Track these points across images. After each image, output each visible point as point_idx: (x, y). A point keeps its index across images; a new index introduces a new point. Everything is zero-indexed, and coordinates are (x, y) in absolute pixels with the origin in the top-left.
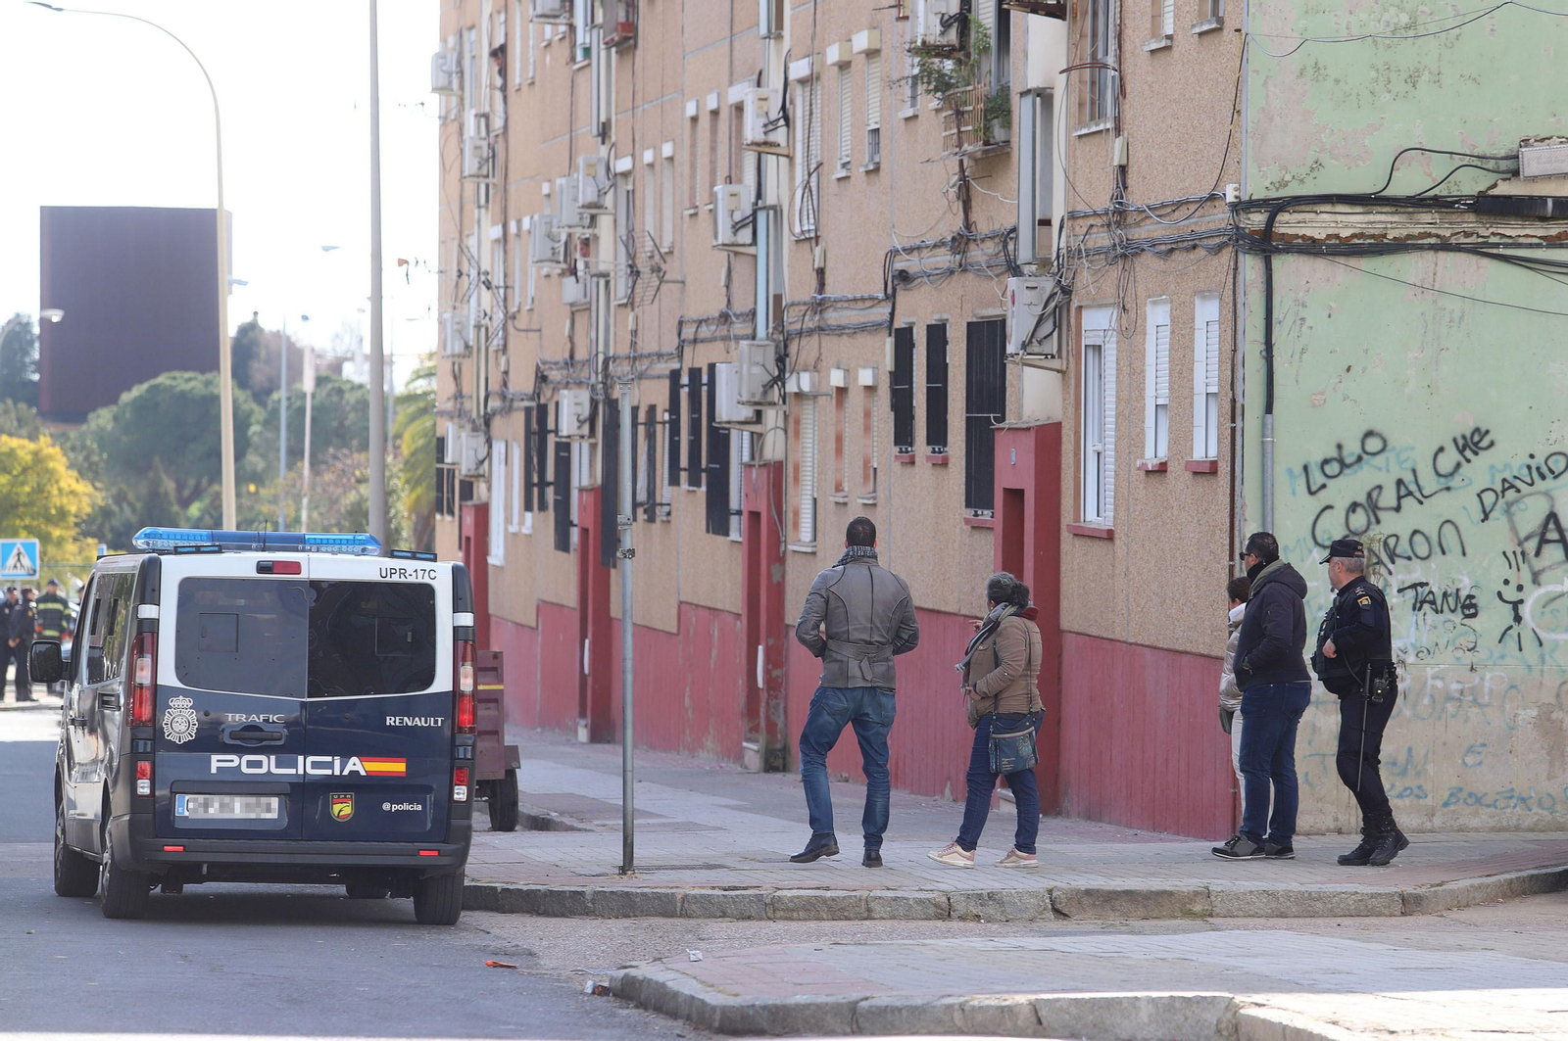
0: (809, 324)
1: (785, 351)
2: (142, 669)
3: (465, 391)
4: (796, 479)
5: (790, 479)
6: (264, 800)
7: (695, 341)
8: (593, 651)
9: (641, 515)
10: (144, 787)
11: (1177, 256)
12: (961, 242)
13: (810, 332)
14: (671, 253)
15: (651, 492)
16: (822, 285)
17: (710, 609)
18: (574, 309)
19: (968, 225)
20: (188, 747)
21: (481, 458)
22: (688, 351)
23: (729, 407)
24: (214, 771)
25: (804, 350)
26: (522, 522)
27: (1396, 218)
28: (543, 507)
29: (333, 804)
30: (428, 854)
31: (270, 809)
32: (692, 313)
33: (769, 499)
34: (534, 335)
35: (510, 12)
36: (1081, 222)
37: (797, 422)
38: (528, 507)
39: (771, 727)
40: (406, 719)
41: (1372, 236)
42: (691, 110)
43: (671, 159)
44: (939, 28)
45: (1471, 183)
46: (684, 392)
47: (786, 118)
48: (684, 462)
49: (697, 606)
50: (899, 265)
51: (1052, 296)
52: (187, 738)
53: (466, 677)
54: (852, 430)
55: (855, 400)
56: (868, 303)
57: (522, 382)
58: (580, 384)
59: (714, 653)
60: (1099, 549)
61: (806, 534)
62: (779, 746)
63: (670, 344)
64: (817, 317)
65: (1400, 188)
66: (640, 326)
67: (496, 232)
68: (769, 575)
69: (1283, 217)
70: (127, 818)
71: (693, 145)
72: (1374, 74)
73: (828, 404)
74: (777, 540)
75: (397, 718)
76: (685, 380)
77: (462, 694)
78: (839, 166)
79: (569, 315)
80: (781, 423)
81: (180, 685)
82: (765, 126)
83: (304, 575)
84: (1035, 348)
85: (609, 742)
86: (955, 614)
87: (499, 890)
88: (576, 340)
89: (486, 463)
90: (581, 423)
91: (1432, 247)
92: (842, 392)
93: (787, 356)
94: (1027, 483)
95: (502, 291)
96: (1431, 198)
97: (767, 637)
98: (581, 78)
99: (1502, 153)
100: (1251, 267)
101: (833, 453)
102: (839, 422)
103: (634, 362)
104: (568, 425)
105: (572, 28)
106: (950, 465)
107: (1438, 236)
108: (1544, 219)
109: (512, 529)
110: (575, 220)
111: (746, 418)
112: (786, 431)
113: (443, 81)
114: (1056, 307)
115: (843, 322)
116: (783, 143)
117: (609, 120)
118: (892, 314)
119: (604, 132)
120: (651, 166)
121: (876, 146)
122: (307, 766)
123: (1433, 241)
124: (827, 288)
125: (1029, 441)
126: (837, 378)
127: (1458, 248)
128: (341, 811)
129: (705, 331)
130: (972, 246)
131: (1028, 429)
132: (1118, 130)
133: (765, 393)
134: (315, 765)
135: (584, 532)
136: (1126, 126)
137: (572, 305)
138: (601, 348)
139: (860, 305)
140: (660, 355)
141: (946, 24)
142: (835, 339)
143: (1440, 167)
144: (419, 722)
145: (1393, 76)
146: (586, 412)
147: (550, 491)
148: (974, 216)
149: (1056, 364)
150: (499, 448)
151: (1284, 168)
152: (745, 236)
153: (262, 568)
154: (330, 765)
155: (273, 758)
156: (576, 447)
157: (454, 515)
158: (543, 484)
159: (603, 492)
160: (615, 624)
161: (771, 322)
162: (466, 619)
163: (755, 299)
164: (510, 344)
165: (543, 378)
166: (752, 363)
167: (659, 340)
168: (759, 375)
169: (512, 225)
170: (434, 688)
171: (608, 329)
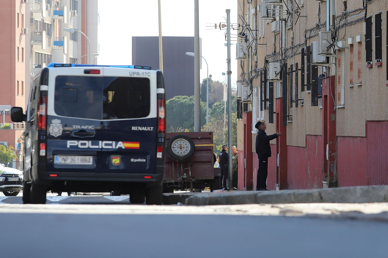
0: (342, 23)
1: (336, 35)
2: (42, 109)
3: (245, 72)
4: (340, 82)
5: (337, 82)
6: (87, 158)
7: (310, 38)
8: (281, 158)
9: (294, 104)
10: (43, 153)
13: (342, 26)
14: (302, 7)
15: (297, 96)
16: (346, 7)
17: (315, 135)
18: (275, 34)
20: (59, 137)
21: (249, 95)
22: (308, 41)
23: (317, 58)
24: (68, 147)
25: (341, 33)
26: (261, 116)
28: (265, 109)
29: (113, 159)
30: (147, 178)
31: (89, 161)
32: (309, 28)
33: (330, 90)
34: (265, 46)
37: (339, 61)
38: (261, 110)
39: (331, 174)
40: (139, 128)
46: (305, 57)
48: (306, 83)
49: (311, 135)
52: (58, 135)
53: (162, 112)
54: (355, 59)
55: (356, 48)
56: (359, 11)
57: (261, 65)
59: (316, 151)
61: (342, 103)
62: (334, 181)
63: (303, 41)
64: (344, 20)
66: (294, 36)
67: (253, 11)
68: (330, 118)
70: (37, 164)
73: (347, 51)
74: (333, 105)
75: (136, 127)
76: (305, 52)
77: (160, 119)
79: (274, 36)
80: (334, 62)
81: (55, 115)
83: (101, 75)
86: (385, 121)
87: (180, 196)
88: (276, 45)
89: (251, 96)
90: (277, 74)
92: (352, 45)
95: (254, 32)
97: (330, 141)
101: (349, 69)
102: (351, 58)
103: (293, 49)
104: (271, 75)
106: (383, 66)
111: (323, 61)
112: (336, 65)
115: (352, 20)
118: (366, 14)
122: (102, 145)
124: (347, 9)
126: (350, 41)
128: (115, 162)
129: (313, 33)
133: (328, 50)
134: (106, 145)
135: (278, 114)
137: (275, 32)
138: (283, 46)
139: (357, 13)
140: (300, 45)
142: (349, 27)
144: (144, 129)
146: (279, 70)
147: (268, 103)
150: (255, 90)
153: (86, 72)
154: (111, 145)
155: (90, 142)
156: (275, 84)
157: (242, 118)
158: (266, 100)
159: (283, 100)
160: (288, 148)
161: (331, 24)
162: (162, 91)
163: (327, 19)
164: (258, 52)
165: (267, 62)
166: (323, 39)
167: (300, 40)
168: (326, 44)
169: (258, 7)
170: (150, 116)
171: (285, 36)
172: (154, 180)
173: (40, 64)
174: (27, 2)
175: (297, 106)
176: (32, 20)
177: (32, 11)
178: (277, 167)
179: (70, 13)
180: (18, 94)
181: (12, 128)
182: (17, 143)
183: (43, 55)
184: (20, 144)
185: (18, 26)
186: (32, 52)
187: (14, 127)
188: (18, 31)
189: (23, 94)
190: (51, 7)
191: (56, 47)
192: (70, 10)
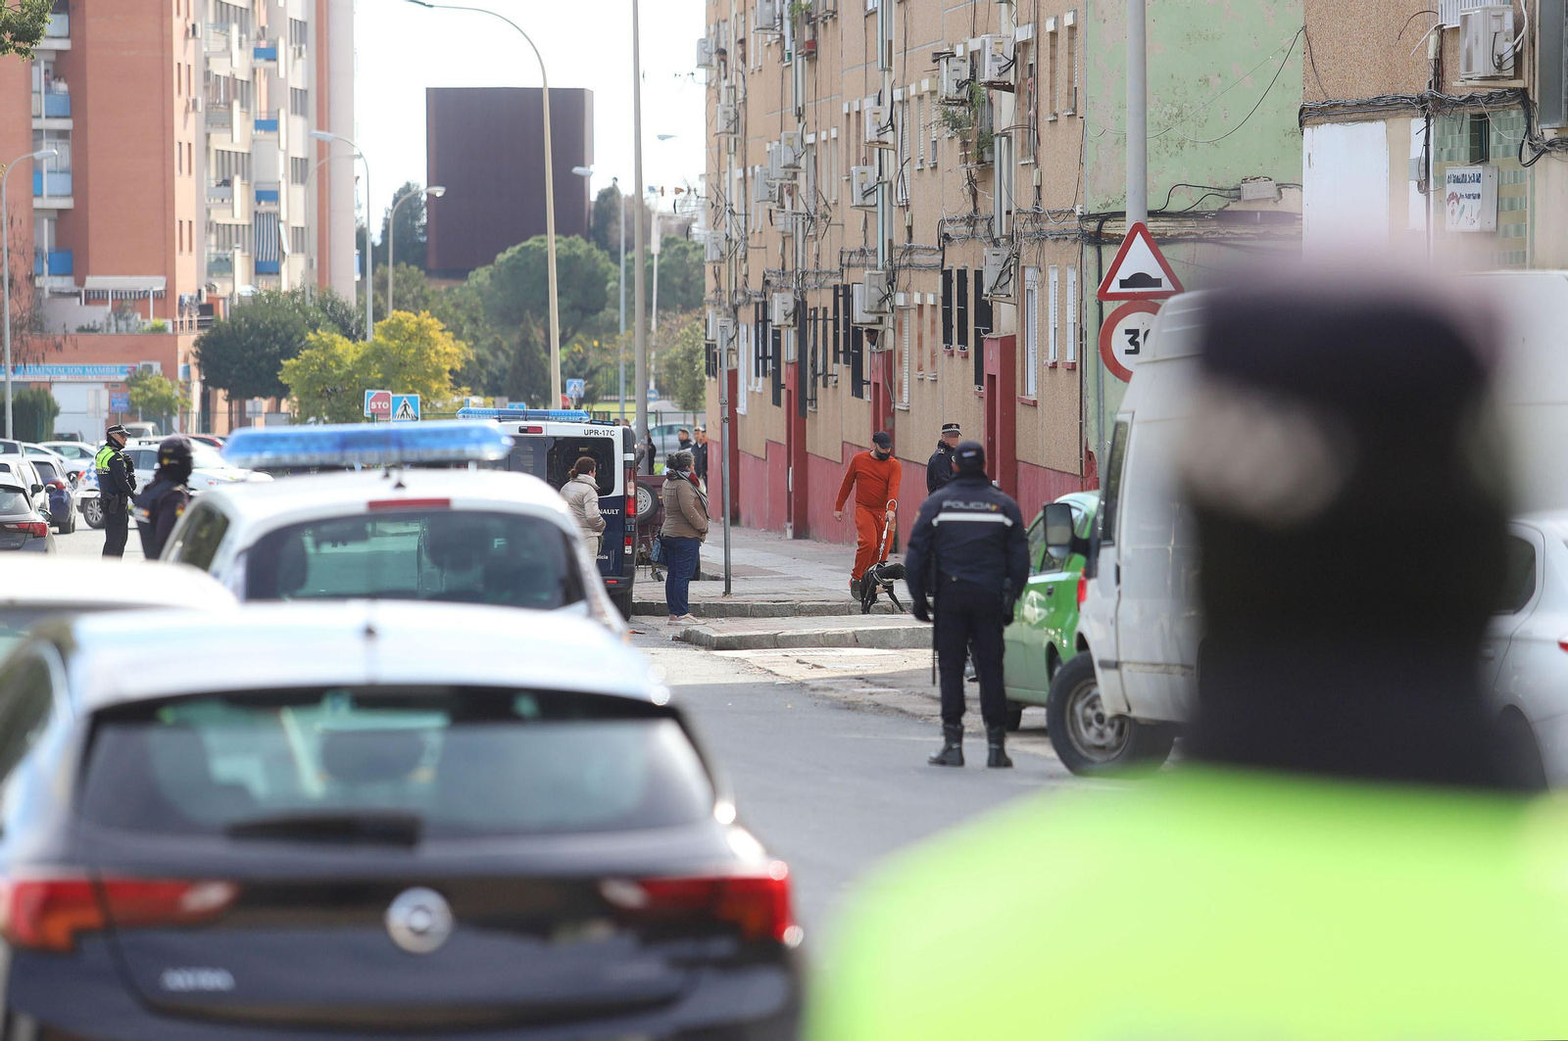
0: (904, 262)
1: (894, 278)
3: (723, 286)
4: (900, 362)
5: (897, 362)
7: (849, 266)
8: (794, 475)
9: (820, 380)
11: (1061, 243)
12: (971, 220)
13: (905, 267)
14: (836, 204)
15: (825, 367)
16: (911, 237)
18: (784, 238)
19: (975, 210)
21: (731, 337)
22: (845, 271)
23: (859, 316)
25: (903, 277)
26: (757, 384)
27: (1172, 224)
28: (765, 374)
30: (611, 583)
32: (848, 248)
33: (884, 375)
34: (763, 251)
35: (747, 15)
36: (1023, 216)
37: (901, 324)
38: (757, 375)
41: (1159, 234)
42: (846, 110)
43: (836, 139)
44: (956, 89)
45: (1214, 204)
46: (841, 299)
47: (893, 126)
48: (841, 348)
49: (851, 444)
50: (946, 230)
51: (1009, 259)
53: (630, 487)
54: (927, 331)
55: (927, 311)
56: (933, 252)
57: (755, 285)
58: (788, 288)
60: (1031, 410)
61: (905, 400)
63: (836, 268)
64: (908, 257)
65: (1173, 207)
66: (821, 253)
67: (739, 173)
68: (884, 425)
69: (1107, 224)
71: (848, 132)
72: (1158, 142)
73: (914, 314)
74: (889, 401)
76: (841, 292)
77: (629, 497)
78: (918, 162)
79: (782, 239)
80: (891, 325)
82: (878, 131)
83: (544, 434)
84: (998, 290)
85: (806, 538)
88: (786, 257)
89: (735, 339)
90: (787, 316)
91: (1193, 240)
92: (921, 306)
93: (894, 281)
94: (997, 372)
95: (743, 217)
96: (1191, 213)
98: (788, 73)
99: (1232, 186)
100: (1090, 252)
101: (917, 346)
102: (920, 326)
103: (817, 276)
104: (777, 316)
105: (782, 37)
106: (968, 358)
107: (1196, 234)
108: (1255, 224)
109: (750, 389)
110: (782, 175)
111: (872, 322)
112: (894, 331)
113: (706, 60)
114: (1011, 266)
115: (920, 262)
116: (891, 142)
117: (804, 105)
118: (943, 260)
119: (799, 115)
120: (825, 141)
121: (935, 149)
123: (1193, 237)
124: (914, 239)
125: (997, 346)
126: (917, 299)
127: (1208, 241)
129: (854, 259)
130: (978, 222)
131: (997, 339)
132: (1036, 164)
133: (880, 305)
135: (789, 392)
136: (1041, 162)
137: (783, 232)
138: (800, 265)
139: (929, 252)
140: (831, 273)
141: (960, 86)
142: (916, 273)
143: (1197, 194)
144: (606, 512)
145: (1169, 143)
146: (791, 307)
147: (770, 362)
148: (979, 205)
149: (1011, 300)
150: (743, 329)
151: (1108, 196)
152: (871, 200)
153: (522, 430)
156: (784, 333)
157: (716, 377)
158: (765, 358)
159: (800, 365)
160: (810, 457)
161: (886, 258)
162: (631, 457)
163: (878, 242)
164: (749, 256)
165: (767, 283)
166: (871, 286)
167: (830, 263)
168: (877, 294)
169: (749, 169)
170: (613, 494)
171: (803, 251)
172: (620, 586)
173: (226, 177)
174: (199, 35)
175: (825, 386)
176: (207, 74)
177: (207, 55)
178: (789, 493)
179: (290, 52)
180: (181, 249)
181: (170, 329)
182: (181, 366)
183: (233, 155)
184: (189, 367)
185: (180, 92)
186: (208, 148)
187: (174, 329)
188: (179, 103)
189: (191, 249)
190: (248, 39)
191: (261, 134)
192: (291, 43)
